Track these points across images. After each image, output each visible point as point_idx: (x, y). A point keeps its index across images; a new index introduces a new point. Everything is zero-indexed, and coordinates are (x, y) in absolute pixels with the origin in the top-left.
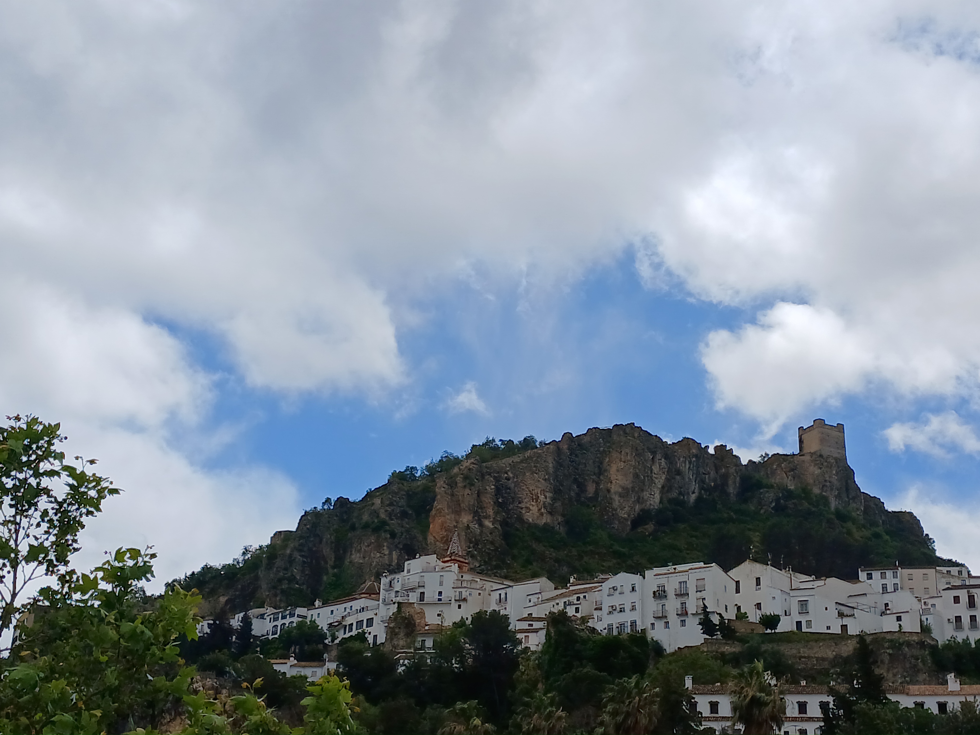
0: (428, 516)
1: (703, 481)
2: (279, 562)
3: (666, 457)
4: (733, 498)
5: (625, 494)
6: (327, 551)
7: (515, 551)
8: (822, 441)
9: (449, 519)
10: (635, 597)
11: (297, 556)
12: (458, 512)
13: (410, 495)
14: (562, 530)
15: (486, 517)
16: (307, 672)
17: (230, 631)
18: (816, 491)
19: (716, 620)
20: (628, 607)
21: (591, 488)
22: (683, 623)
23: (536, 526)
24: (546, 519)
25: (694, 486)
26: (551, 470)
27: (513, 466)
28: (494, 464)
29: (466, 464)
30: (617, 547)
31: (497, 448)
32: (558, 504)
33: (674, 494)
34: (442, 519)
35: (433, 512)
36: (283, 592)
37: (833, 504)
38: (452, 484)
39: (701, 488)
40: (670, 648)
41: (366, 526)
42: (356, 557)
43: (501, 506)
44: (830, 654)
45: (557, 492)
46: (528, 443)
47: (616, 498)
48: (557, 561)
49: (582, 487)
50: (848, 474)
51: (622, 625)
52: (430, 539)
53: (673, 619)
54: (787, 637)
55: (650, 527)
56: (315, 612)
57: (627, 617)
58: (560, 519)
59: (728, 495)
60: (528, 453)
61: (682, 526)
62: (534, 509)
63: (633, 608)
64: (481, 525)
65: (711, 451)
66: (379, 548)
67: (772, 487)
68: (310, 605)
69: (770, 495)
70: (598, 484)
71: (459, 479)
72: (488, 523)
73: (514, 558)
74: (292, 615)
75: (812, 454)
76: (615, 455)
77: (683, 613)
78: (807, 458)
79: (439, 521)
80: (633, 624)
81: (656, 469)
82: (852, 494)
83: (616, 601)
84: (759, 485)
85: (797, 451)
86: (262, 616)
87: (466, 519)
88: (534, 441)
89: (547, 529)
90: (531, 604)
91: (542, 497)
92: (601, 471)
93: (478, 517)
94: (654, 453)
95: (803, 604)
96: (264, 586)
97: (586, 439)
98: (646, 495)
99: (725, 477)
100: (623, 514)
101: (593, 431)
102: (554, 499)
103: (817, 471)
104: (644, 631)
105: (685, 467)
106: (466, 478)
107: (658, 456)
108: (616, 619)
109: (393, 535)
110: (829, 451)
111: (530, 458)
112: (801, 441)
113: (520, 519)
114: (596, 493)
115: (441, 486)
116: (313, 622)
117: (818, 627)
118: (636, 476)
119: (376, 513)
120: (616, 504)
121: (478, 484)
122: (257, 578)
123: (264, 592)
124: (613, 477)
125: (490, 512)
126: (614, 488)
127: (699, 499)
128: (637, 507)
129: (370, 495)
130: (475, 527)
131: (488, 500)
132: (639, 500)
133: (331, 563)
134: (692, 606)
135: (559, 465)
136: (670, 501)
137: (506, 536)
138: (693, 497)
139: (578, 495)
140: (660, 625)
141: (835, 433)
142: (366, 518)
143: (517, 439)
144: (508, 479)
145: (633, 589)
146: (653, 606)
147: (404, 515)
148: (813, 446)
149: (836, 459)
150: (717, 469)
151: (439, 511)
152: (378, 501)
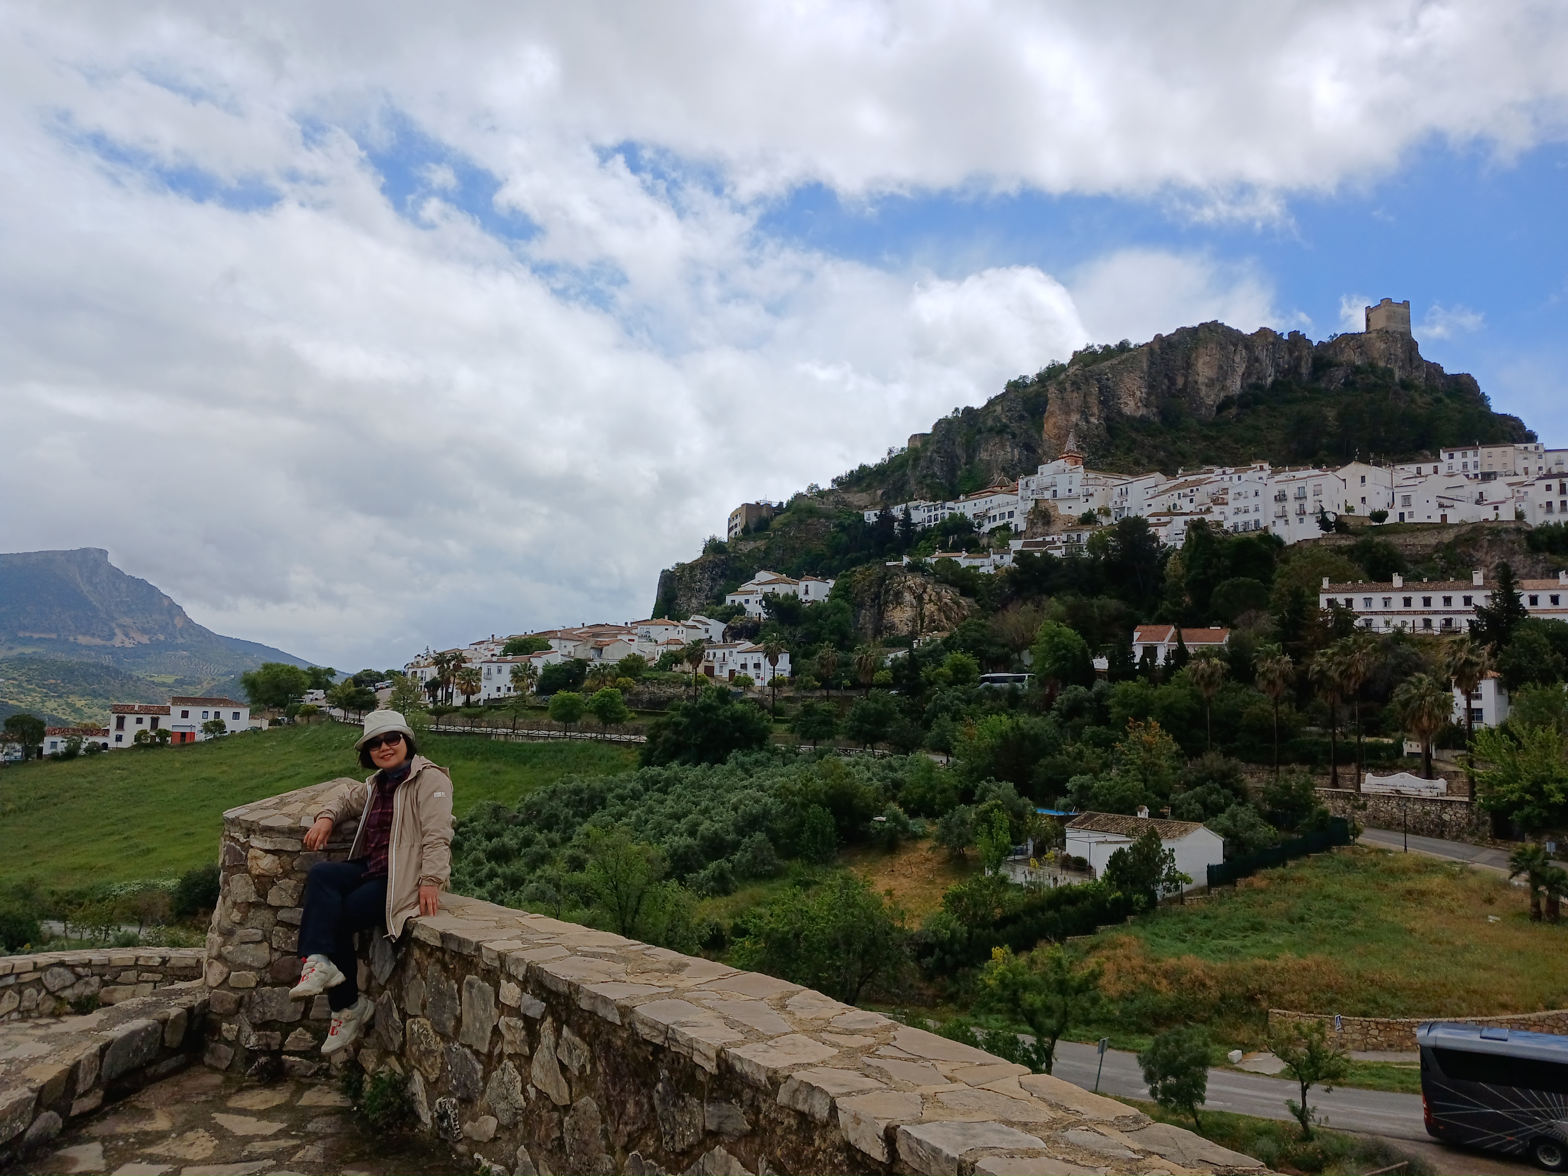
0: (1041, 417)
1: (1278, 365)
2: (922, 463)
3: (1247, 347)
4: (1305, 377)
5: (1211, 383)
6: (959, 451)
7: (1118, 442)
8: (1388, 318)
9: (1060, 420)
10: (1257, 501)
11: (935, 455)
12: (1068, 413)
13: (1026, 401)
14: (1156, 419)
15: (1092, 415)
16: (977, 562)
17: (894, 519)
18: (1382, 364)
19: (1331, 518)
20: (1252, 509)
21: (1180, 381)
22: (1301, 521)
23: (1134, 418)
24: (1142, 411)
25: (1271, 370)
26: (1145, 368)
27: (1112, 368)
28: (1094, 368)
29: (1071, 370)
30: (1206, 432)
31: (1094, 353)
32: (1153, 398)
33: (1253, 380)
34: (1054, 420)
35: (1046, 414)
36: (927, 485)
37: (1398, 374)
38: (1062, 390)
39: (1277, 372)
40: (1289, 540)
41: (991, 430)
42: (984, 456)
43: (1103, 403)
44: (1433, 541)
45: (1151, 387)
46: (1123, 347)
47: (1204, 388)
48: (1155, 447)
49: (1172, 381)
50: (1412, 346)
51: (1246, 524)
52: (1045, 436)
53: (1292, 517)
54: (1395, 529)
55: (1234, 411)
56: (961, 505)
57: (1251, 517)
58: (1155, 410)
59: (1301, 375)
60: (1125, 356)
61: (1261, 407)
62: (1132, 404)
63: (1257, 510)
64: (1088, 422)
65: (1286, 337)
66: (1003, 447)
67: (1341, 365)
68: (955, 497)
69: (1339, 374)
70: (1186, 377)
71: (1068, 385)
72: (1094, 420)
73: (1117, 447)
74: (943, 508)
75: (1378, 332)
76: (1201, 350)
77: (1302, 513)
78: (1373, 335)
79: (1052, 421)
80: (1257, 522)
81: (1237, 359)
82: (1415, 364)
83: (1241, 504)
84: (1330, 364)
85: (1364, 330)
86: (917, 508)
87: (1075, 418)
88: (1129, 344)
89: (1143, 419)
90: (1149, 496)
91: (1138, 393)
92: (1188, 366)
93: (1085, 414)
94: (1236, 345)
95: (1407, 499)
96: (912, 482)
97: (1176, 338)
98: (1228, 383)
99: (1299, 359)
100: (1209, 402)
101: (1182, 331)
102: (1148, 394)
103: (1383, 346)
104: (1266, 528)
105: (1263, 355)
106: (1073, 383)
107: (1240, 348)
108: (1241, 519)
109: (1014, 436)
110: (1395, 327)
111: (1127, 360)
112: (1368, 320)
113: (1120, 413)
114: (1185, 384)
115: (1052, 391)
116: (962, 514)
117: (1420, 518)
118: (1221, 367)
119: (997, 419)
120: (1203, 393)
121: (1083, 387)
122: (904, 475)
123: (912, 485)
124: (1200, 370)
125: (1095, 410)
126: (1201, 380)
127: (1275, 381)
128: (1222, 395)
129: (991, 403)
130: (1082, 424)
131: (1093, 400)
132: (1223, 388)
133: (963, 461)
134: (1310, 506)
135: (1152, 363)
136: (1251, 386)
137: (1110, 429)
138: (1270, 380)
139: (1169, 388)
140: (1280, 523)
142: (990, 423)
143: (1113, 343)
144: (1108, 379)
145: (1256, 494)
146: (1276, 508)
147: (1022, 418)
148: (1379, 324)
149: (1402, 334)
150: (1291, 353)
151: (1052, 413)
152: (999, 408)
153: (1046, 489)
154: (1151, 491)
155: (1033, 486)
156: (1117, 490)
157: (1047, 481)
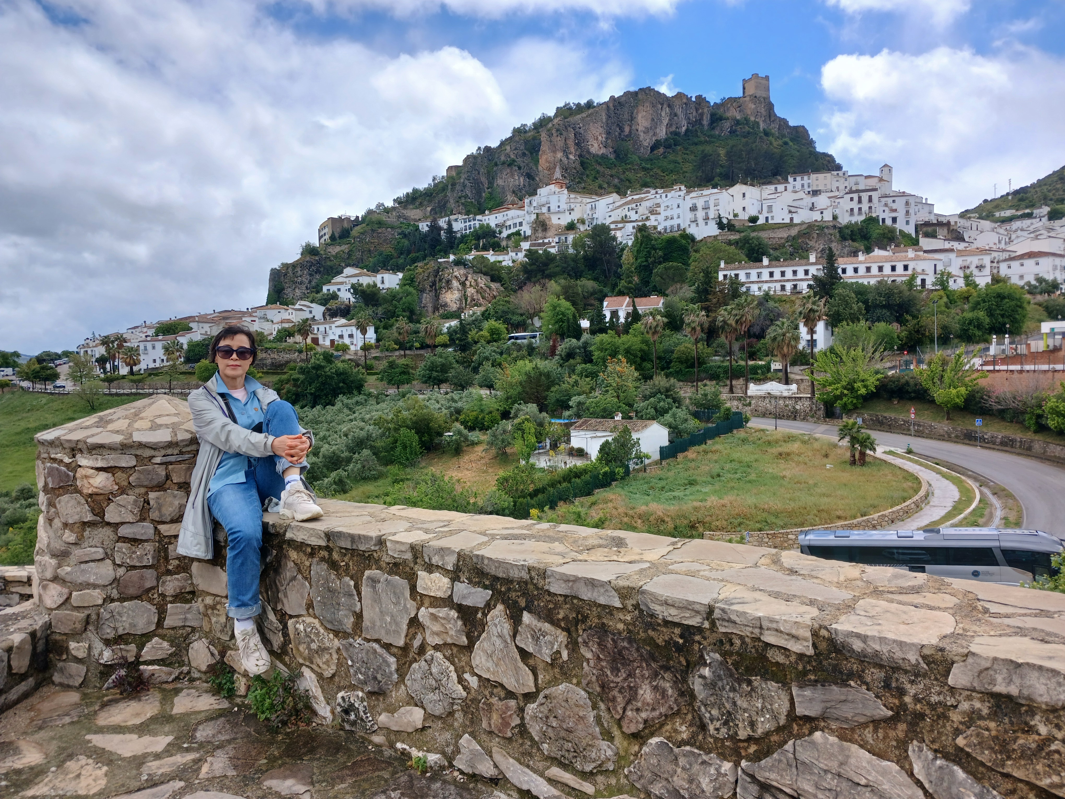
0: (537, 155)
1: (689, 118)
2: (457, 187)
3: (669, 106)
4: (706, 128)
5: (646, 131)
6: (483, 179)
7: (588, 172)
8: (757, 87)
9: (550, 156)
10: (679, 211)
11: (467, 182)
12: (554, 152)
13: (526, 142)
14: (612, 156)
15: (570, 153)
16: (500, 258)
17: (440, 228)
18: (752, 119)
19: (725, 221)
20: (675, 217)
21: (627, 129)
22: (706, 223)
23: (598, 155)
24: (603, 151)
25: (684, 122)
26: (604, 120)
27: (583, 119)
28: (571, 119)
29: (556, 121)
30: (644, 165)
31: (570, 109)
32: (609, 141)
33: (673, 129)
34: (546, 156)
35: (541, 153)
37: (762, 125)
38: (550, 135)
39: (688, 123)
40: (699, 237)
41: (503, 163)
42: (500, 182)
43: (578, 145)
44: (785, 235)
45: (608, 133)
46: (589, 105)
47: (642, 134)
48: (612, 176)
49: (622, 129)
50: (770, 107)
51: (672, 227)
52: (540, 168)
53: (701, 221)
54: (763, 228)
55: (661, 150)
56: (487, 218)
57: (675, 222)
58: (611, 150)
59: (703, 126)
60: (591, 111)
61: (679, 148)
62: (596, 145)
63: (679, 217)
64: (568, 158)
65: (694, 99)
66: (512, 176)
67: (728, 119)
68: (482, 212)
69: (727, 125)
70: (631, 127)
71: (554, 131)
72: (571, 157)
73: (587, 176)
74: (474, 220)
75: (750, 96)
76: (640, 108)
77: (707, 218)
78: (747, 99)
79: (544, 157)
80: (679, 225)
81: (663, 114)
82: (772, 119)
83: (669, 213)
84: (721, 119)
85: (741, 94)
86: (456, 220)
87: (559, 155)
88: (593, 102)
89: (603, 157)
90: (609, 210)
91: (600, 138)
92: (632, 119)
93: (566, 152)
94: (662, 104)
95: (770, 207)
96: (452, 201)
97: (623, 99)
98: (658, 131)
99: (702, 115)
100: (646, 144)
101: (627, 94)
102: (607, 138)
103: (753, 106)
104: (684, 230)
105: (679, 111)
106: (557, 130)
107: (665, 106)
108: (669, 223)
109: (520, 168)
110: (760, 93)
111: (592, 114)
112: (744, 88)
113: (588, 152)
114: (630, 132)
115: (544, 136)
116: (488, 224)
117: (778, 220)
118: (653, 120)
119: (508, 155)
120: (641, 138)
121: (564, 133)
122: (445, 196)
124: (640, 122)
125: (573, 150)
126: (640, 128)
127: (687, 130)
128: (654, 139)
129: (503, 143)
130: (565, 159)
131: (571, 143)
132: (654, 134)
133: (486, 186)
134: (712, 214)
135: (609, 117)
136: (671, 133)
137: (582, 164)
138: (684, 129)
139: (620, 134)
140: (693, 225)
141: (764, 82)
142: (503, 158)
143: (583, 102)
144: (580, 128)
145: (678, 206)
146: (690, 215)
147: (524, 154)
148: (751, 90)
149: (764, 98)
150: (697, 110)
151: (544, 152)
152: (508, 148)
153: (543, 205)
154: (611, 206)
155: (535, 204)
156: (589, 206)
157: (544, 200)
